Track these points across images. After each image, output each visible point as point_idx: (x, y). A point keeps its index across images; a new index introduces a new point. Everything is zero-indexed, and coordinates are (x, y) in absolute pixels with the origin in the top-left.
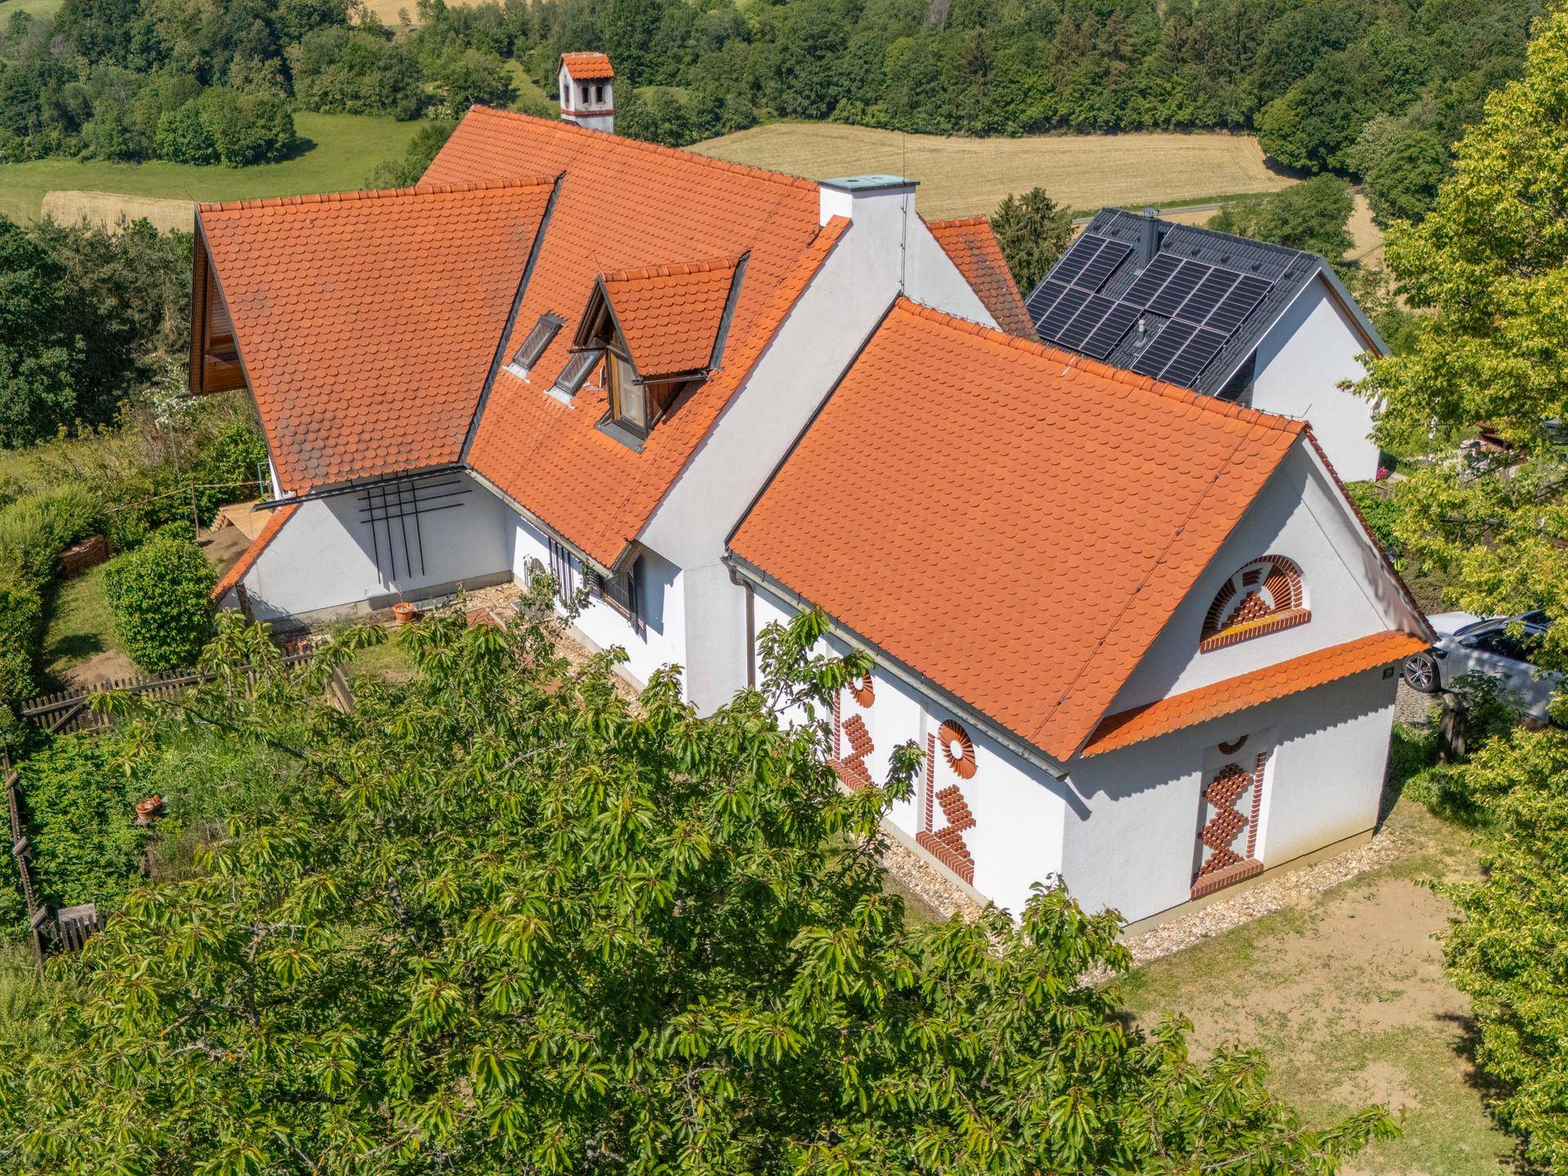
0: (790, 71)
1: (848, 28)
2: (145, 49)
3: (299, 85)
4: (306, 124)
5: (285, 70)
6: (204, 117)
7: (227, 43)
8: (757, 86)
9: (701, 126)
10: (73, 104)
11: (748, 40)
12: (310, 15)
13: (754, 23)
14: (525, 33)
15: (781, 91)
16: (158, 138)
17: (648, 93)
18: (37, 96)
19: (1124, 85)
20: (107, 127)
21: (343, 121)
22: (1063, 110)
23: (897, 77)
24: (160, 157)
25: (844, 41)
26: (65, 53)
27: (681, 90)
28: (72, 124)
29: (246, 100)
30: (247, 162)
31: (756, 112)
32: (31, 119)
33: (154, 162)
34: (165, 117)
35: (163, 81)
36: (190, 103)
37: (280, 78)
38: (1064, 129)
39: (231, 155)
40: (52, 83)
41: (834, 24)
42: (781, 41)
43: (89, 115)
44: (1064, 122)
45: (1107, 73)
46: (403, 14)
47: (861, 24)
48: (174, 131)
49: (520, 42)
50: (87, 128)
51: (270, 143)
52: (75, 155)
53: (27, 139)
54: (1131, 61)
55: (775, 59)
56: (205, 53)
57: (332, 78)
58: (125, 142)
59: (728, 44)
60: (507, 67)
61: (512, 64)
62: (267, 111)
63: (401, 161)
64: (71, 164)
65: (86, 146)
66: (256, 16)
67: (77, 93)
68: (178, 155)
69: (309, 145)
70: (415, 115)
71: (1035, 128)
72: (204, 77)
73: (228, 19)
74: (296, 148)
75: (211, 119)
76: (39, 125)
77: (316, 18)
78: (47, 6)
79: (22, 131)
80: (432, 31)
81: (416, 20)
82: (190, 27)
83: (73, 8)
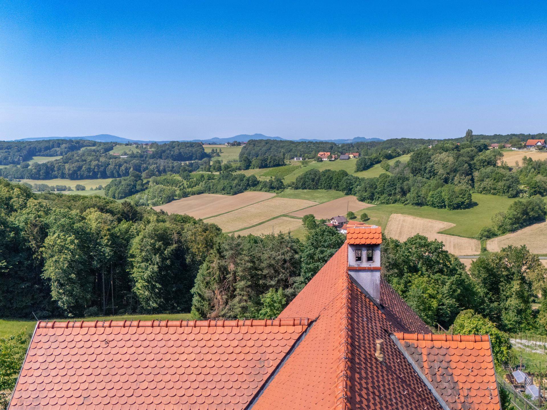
2: (430, 172)
3: (476, 185)
4: (476, 197)
5: (472, 180)
6: (443, 194)
7: (455, 171)
10: (405, 188)
12: (484, 163)
16: (428, 199)
18: (396, 185)
20: (413, 195)
21: (489, 197)
24: (427, 205)
26: (408, 173)
28: (404, 193)
29: (457, 189)
30: (454, 208)
32: (393, 192)
33: (426, 207)
34: (431, 193)
35: (433, 182)
36: (439, 189)
37: (470, 182)
39: (449, 206)
40: (401, 181)
43: (409, 191)
46: (517, 163)
48: (433, 197)
50: (408, 195)
51: (463, 203)
52: (403, 203)
53: (391, 197)
56: (448, 174)
57: (488, 183)
58: (418, 200)
62: (463, 193)
63: (505, 212)
64: (402, 205)
65: (407, 200)
66: (466, 163)
67: (408, 184)
68: (433, 205)
69: (476, 204)
70: (515, 196)
72: (446, 181)
73: (457, 164)
74: (471, 205)
75: (445, 195)
76: (395, 193)
77: (486, 163)
78: (405, 159)
79: (390, 195)
80: (526, 168)
81: (521, 164)
82: (445, 166)
83: (412, 160)
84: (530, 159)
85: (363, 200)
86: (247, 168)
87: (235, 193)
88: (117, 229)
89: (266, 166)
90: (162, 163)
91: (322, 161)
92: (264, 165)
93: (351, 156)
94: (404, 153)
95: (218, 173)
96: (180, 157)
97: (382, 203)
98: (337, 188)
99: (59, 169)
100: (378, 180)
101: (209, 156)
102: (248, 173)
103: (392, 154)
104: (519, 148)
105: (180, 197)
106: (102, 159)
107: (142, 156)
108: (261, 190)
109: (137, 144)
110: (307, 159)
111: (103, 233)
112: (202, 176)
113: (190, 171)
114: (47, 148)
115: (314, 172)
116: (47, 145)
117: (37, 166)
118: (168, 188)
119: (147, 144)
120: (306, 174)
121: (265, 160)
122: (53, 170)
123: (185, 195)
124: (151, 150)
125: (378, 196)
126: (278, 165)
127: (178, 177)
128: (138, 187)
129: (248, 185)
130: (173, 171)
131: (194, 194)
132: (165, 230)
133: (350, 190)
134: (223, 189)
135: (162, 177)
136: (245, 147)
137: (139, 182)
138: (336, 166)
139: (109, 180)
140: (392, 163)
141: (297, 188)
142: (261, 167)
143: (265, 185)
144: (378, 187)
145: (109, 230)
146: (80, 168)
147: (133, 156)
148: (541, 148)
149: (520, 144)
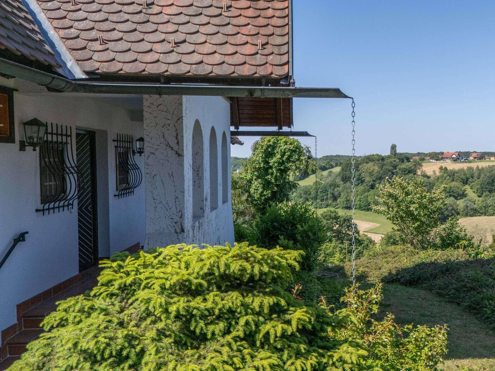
2: (358, 179)
6: (369, 198)
7: (380, 178)
10: (336, 194)
12: (405, 171)
14: (472, 177)
16: (356, 203)
18: (328, 191)
20: (343, 200)
24: (355, 209)
26: (339, 181)
28: (335, 198)
32: (325, 197)
34: (358, 197)
35: (361, 188)
36: (366, 194)
40: (333, 188)
43: (340, 196)
46: (434, 172)
48: (361, 201)
49: (470, 180)
50: (339, 200)
52: (334, 207)
53: (323, 202)
56: (374, 181)
58: (347, 204)
60: (465, 187)
61: (467, 187)
65: (337, 205)
66: (389, 171)
67: (338, 190)
68: (360, 208)
72: (372, 187)
73: (381, 172)
75: (371, 198)
76: (327, 199)
77: (407, 172)
78: (337, 170)
79: (322, 200)
80: (442, 176)
81: (438, 174)
82: (371, 174)
83: (343, 170)
84: (446, 169)
94: (337, 165)
100: (311, 187)
103: (326, 166)
104: (437, 160)
140: (325, 173)
144: (312, 193)
148: (455, 160)
149: (438, 156)
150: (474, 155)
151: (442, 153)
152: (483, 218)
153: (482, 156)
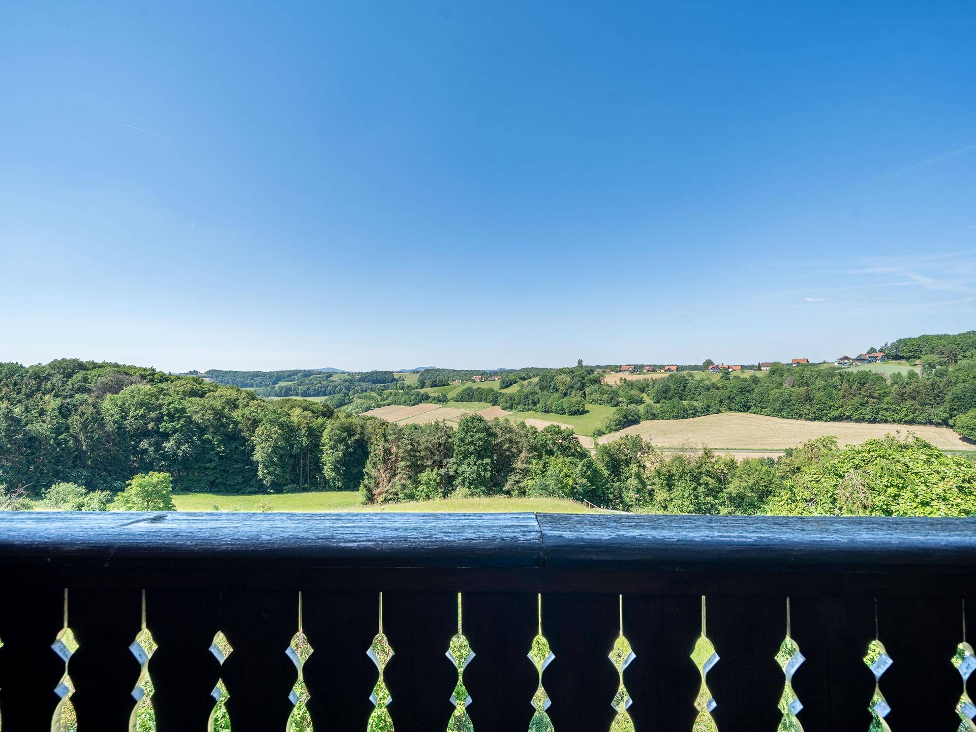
0: (733, 398)
1: (754, 386)
2: (554, 388)
3: (587, 398)
4: (588, 407)
5: (585, 394)
6: (564, 404)
7: (572, 387)
8: (721, 402)
9: (703, 412)
10: (536, 400)
11: (718, 389)
13: (720, 385)
14: (648, 387)
15: (730, 404)
16: (553, 408)
17: (685, 402)
18: (529, 398)
19: (876, 407)
20: (542, 405)
21: (598, 406)
22: (847, 414)
23: (774, 400)
24: (553, 412)
25: (753, 390)
26: (537, 389)
27: (695, 402)
28: (535, 404)
29: (574, 400)
30: (572, 415)
31: (721, 409)
32: (527, 403)
33: (552, 413)
34: (555, 403)
35: (556, 395)
36: (561, 400)
37: (583, 395)
38: (849, 420)
39: (569, 412)
40: (533, 395)
41: (749, 385)
42: (730, 389)
43: (539, 402)
44: (848, 418)
45: (867, 402)
46: (615, 382)
47: (758, 385)
48: (557, 407)
49: (646, 389)
50: (538, 405)
51: (578, 410)
52: (535, 411)
54: (878, 399)
55: (727, 394)
56: (566, 389)
57: (596, 396)
58: (545, 409)
59: (711, 390)
60: (642, 395)
61: (644, 395)
62: (579, 403)
63: (611, 417)
64: (534, 413)
65: (537, 409)
66: (579, 382)
67: (537, 397)
68: (556, 412)
69: (588, 412)
70: (616, 405)
71: (834, 419)
72: (565, 395)
73: (573, 382)
74: (585, 412)
75: (565, 405)
76: (528, 404)
77: (593, 382)
78: (535, 380)
79: (525, 405)
80: (622, 386)
81: (619, 384)
82: (564, 384)
83: (540, 380)
84: (625, 379)
85: (505, 409)
86: (422, 387)
87: (413, 405)
88: (314, 423)
89: (435, 386)
90: (365, 385)
91: (475, 382)
92: (434, 385)
93: (496, 378)
94: (534, 376)
95: (402, 391)
96: (377, 381)
97: (519, 411)
98: (486, 400)
99: (294, 390)
100: (515, 394)
101: (397, 381)
102: (422, 391)
103: (525, 376)
104: (616, 372)
105: (374, 408)
106: (324, 383)
107: (351, 381)
108: (431, 402)
109: (349, 373)
110: (465, 381)
111: (301, 427)
112: (391, 393)
113: (383, 390)
114: (289, 376)
115: (470, 389)
116: (289, 373)
117: (280, 387)
118: (367, 402)
119: (355, 373)
120: (464, 390)
121: (435, 381)
122: (291, 391)
123: (379, 406)
124: (358, 377)
125: (516, 406)
126: (444, 385)
127: (374, 394)
128: (346, 401)
129: (422, 399)
130: (372, 390)
131: (384, 405)
132: (350, 424)
133: (496, 402)
134: (405, 402)
135: (365, 394)
136: (421, 374)
137: (347, 397)
138: (486, 385)
139: (326, 397)
140: (525, 383)
141: (457, 401)
142: (432, 387)
143: (434, 399)
144: (516, 399)
145: (307, 423)
146: (309, 389)
147: (345, 381)
148: (632, 372)
149: (617, 369)
150: (648, 368)
151: (621, 366)
152: (661, 421)
153: (654, 369)
